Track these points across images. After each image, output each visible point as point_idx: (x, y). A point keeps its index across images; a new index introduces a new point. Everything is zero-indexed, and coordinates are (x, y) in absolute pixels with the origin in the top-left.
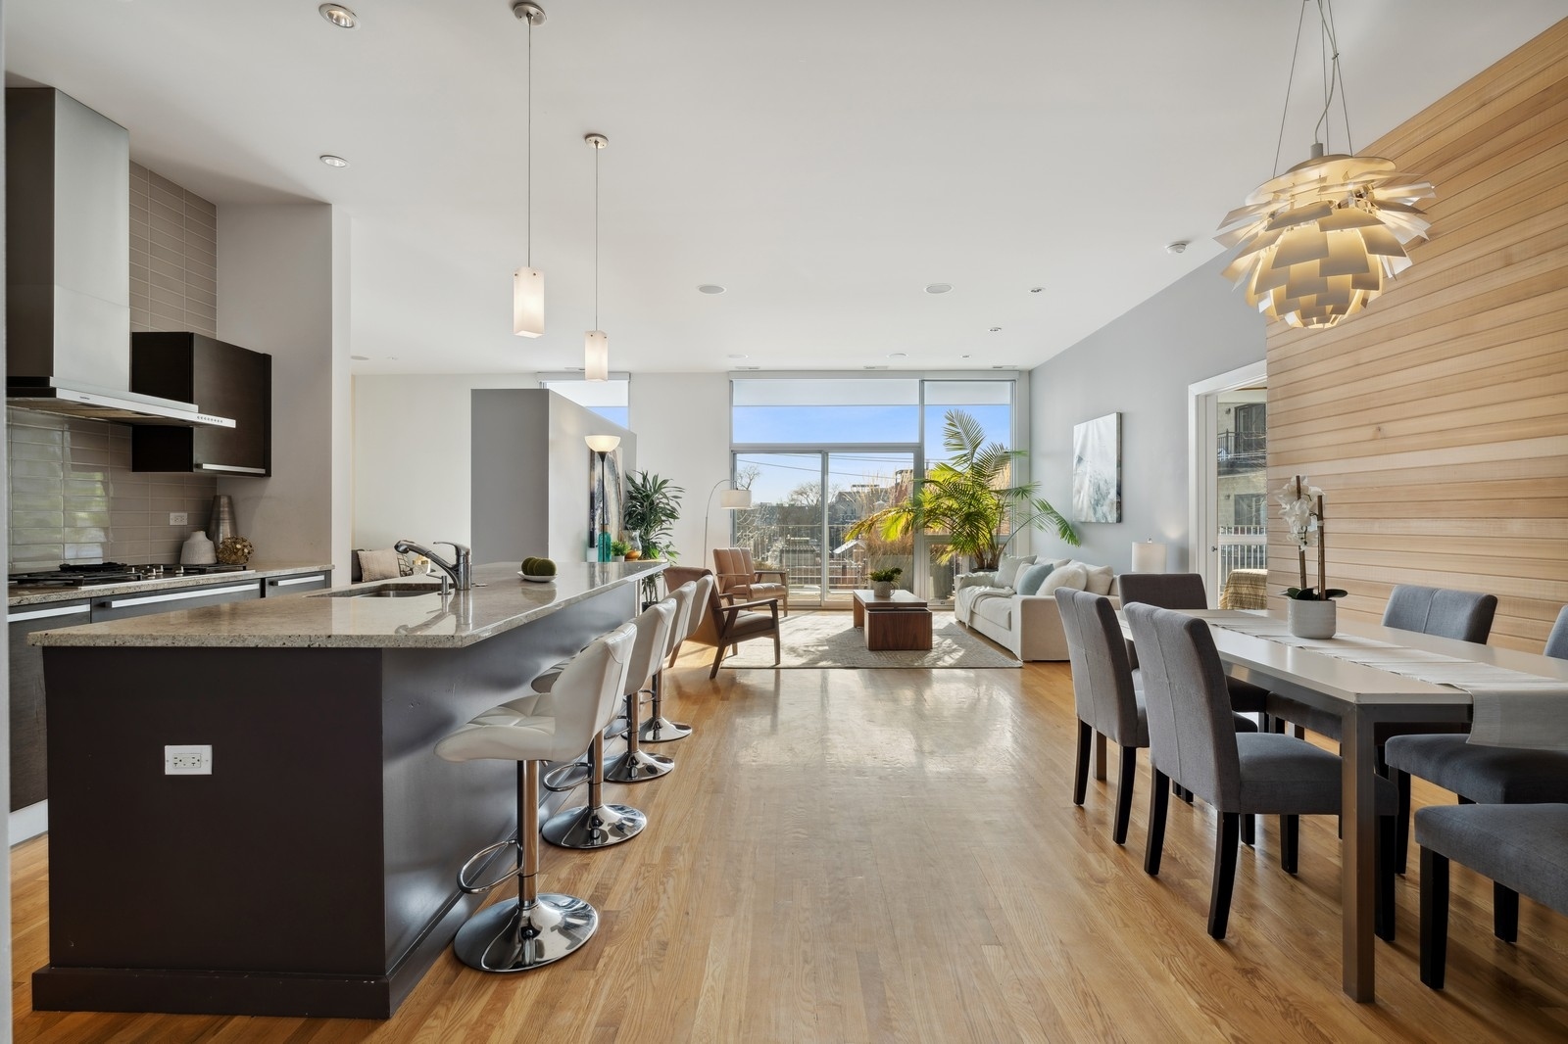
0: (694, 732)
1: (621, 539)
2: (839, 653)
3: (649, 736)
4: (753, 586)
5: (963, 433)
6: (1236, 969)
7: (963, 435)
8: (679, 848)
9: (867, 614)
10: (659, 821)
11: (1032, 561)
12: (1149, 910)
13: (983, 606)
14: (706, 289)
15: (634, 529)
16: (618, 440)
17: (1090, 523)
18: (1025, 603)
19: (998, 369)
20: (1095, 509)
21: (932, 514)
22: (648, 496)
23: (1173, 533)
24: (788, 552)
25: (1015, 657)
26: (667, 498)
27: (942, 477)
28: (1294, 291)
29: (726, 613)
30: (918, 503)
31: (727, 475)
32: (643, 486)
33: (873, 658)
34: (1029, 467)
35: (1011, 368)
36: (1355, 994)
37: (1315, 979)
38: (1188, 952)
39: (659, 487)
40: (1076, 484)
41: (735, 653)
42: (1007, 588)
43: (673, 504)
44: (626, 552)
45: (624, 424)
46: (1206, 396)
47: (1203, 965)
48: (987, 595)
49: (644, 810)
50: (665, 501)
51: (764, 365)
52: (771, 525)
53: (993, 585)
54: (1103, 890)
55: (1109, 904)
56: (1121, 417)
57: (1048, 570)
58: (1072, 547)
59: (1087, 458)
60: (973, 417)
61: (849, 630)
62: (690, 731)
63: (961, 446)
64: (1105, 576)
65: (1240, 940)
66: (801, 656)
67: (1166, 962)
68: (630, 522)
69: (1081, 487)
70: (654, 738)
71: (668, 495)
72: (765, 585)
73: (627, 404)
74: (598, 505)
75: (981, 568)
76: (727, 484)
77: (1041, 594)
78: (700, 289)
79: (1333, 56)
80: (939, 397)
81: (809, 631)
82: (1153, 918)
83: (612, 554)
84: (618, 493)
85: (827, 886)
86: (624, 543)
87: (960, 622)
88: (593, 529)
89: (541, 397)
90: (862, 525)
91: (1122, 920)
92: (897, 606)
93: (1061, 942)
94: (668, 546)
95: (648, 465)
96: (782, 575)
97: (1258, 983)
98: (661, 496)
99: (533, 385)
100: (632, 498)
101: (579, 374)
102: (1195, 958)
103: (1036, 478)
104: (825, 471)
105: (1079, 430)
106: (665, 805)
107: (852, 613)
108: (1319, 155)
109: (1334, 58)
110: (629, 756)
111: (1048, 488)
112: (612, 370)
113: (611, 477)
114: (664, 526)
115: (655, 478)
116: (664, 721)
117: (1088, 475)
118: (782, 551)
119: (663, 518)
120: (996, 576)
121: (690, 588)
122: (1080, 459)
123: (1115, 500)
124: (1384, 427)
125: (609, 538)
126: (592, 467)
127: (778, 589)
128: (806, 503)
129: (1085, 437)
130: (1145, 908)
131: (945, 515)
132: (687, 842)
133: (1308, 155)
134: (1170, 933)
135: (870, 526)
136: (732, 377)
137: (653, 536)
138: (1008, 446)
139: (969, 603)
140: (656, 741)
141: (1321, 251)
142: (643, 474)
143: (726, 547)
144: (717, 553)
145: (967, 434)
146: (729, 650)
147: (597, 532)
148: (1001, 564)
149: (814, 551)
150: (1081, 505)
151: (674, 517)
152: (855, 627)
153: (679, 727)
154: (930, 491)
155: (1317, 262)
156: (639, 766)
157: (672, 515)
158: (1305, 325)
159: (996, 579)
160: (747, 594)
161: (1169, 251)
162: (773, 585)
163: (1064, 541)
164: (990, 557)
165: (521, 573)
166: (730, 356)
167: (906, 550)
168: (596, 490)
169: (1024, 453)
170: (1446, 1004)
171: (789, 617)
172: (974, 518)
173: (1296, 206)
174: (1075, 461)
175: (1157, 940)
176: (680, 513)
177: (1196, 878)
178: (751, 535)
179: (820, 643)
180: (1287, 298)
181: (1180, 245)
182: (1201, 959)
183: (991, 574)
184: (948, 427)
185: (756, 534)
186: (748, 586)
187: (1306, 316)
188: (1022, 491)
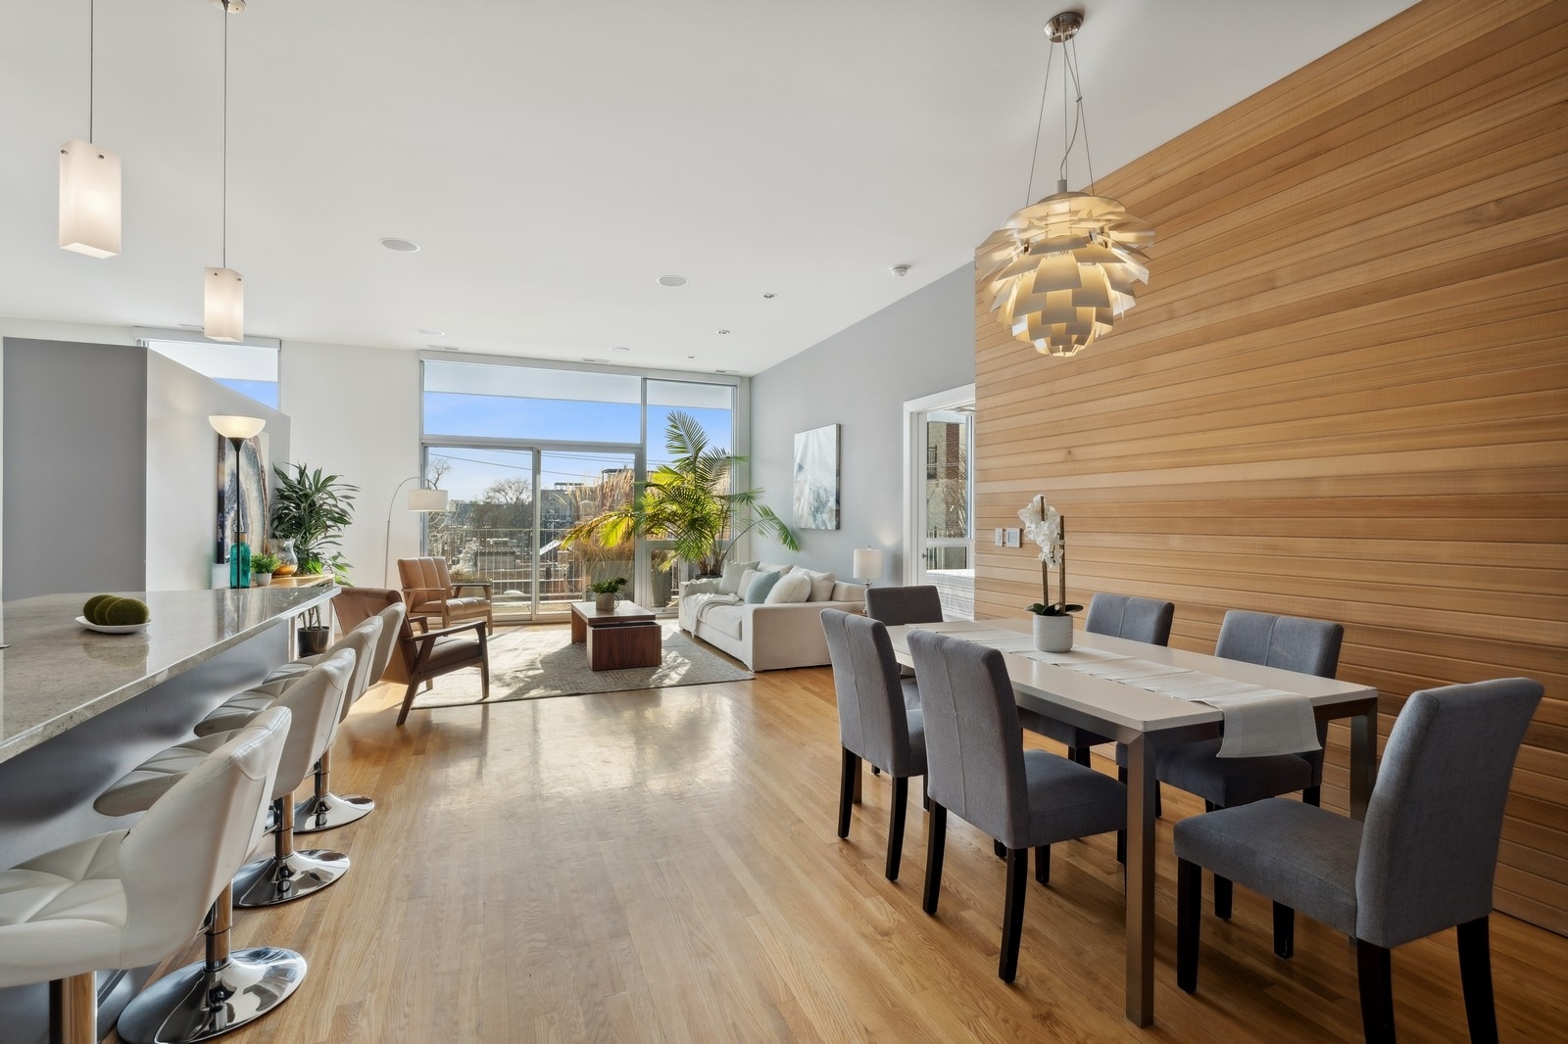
0: (378, 807)
1: (265, 550)
2: (556, 676)
3: (310, 823)
4: (450, 602)
5: (684, 433)
6: (1034, 1017)
7: (686, 438)
8: (360, 1005)
9: (590, 631)
10: (327, 963)
11: (755, 567)
12: (939, 960)
13: (712, 616)
14: (391, 243)
15: (286, 537)
16: (262, 423)
17: (810, 529)
18: (756, 613)
19: (721, 374)
20: (814, 515)
21: (656, 520)
22: (306, 496)
23: (888, 540)
24: (483, 554)
25: (745, 667)
26: (335, 499)
27: (664, 479)
28: (1049, 317)
29: (419, 645)
30: (639, 508)
31: (417, 472)
32: (299, 483)
33: (597, 680)
34: (748, 474)
35: (733, 373)
36: (1140, 1020)
37: (1101, 1009)
38: (988, 1008)
39: (322, 486)
40: (796, 491)
41: (430, 687)
42: (732, 595)
43: (342, 505)
44: (274, 567)
45: (272, 404)
46: (918, 414)
47: (1006, 1021)
48: (714, 604)
49: (302, 949)
50: (331, 501)
51: (464, 345)
52: (464, 525)
53: (717, 592)
54: (891, 945)
55: (901, 962)
56: (840, 428)
57: (774, 578)
58: (792, 552)
59: (808, 466)
60: (696, 420)
61: (567, 648)
62: (370, 806)
63: (683, 450)
64: (827, 582)
65: (1027, 979)
66: (508, 685)
67: (972, 1028)
68: (280, 528)
69: (801, 493)
70: (317, 824)
71: (335, 494)
72: (466, 600)
73: (276, 380)
74: (230, 507)
75: (704, 574)
76: (417, 482)
77: (769, 602)
78: (384, 243)
79: (1077, 98)
80: (661, 397)
81: (518, 652)
82: (946, 971)
83: (252, 571)
84: (262, 489)
85: (582, 1019)
86: (270, 556)
87: (686, 632)
88: (223, 539)
89: (138, 356)
90: (580, 530)
91: (918, 981)
92: (623, 621)
93: (866, 1029)
94: (335, 558)
95: (304, 457)
96: (486, 588)
97: (1058, 1030)
98: (325, 496)
99: (127, 341)
100: (283, 497)
101: (196, 334)
102: (997, 1014)
103: (757, 484)
104: (537, 470)
105: (800, 439)
106: (335, 933)
107: (570, 626)
108: (1064, 192)
109: (1077, 101)
110: (276, 865)
111: (770, 493)
112: (249, 332)
113: (251, 471)
114: (331, 532)
115: (318, 473)
116: (332, 799)
117: (808, 483)
118: (476, 554)
119: (329, 523)
120: (721, 582)
121: (374, 626)
122: (800, 467)
123: (834, 508)
124: (1074, 451)
125: (247, 551)
126: (221, 456)
127: (480, 604)
128: (505, 501)
129: (806, 446)
130: (936, 959)
131: (668, 520)
132: (372, 990)
133: (1055, 190)
134: (966, 986)
135: (590, 531)
136: (422, 358)
137: (314, 545)
138: (729, 452)
139: (695, 613)
140: (320, 828)
141: (1074, 281)
142: (299, 468)
143: (414, 555)
144: (402, 565)
145: (689, 437)
146: (422, 686)
147: (229, 542)
148: (725, 571)
149: (514, 553)
150: (800, 512)
151: (345, 522)
152: (574, 643)
153: (355, 801)
154: (651, 496)
155: (1069, 292)
156: (294, 879)
157: (341, 519)
158: (1052, 352)
159: (721, 586)
160: (443, 611)
161: (893, 273)
162: (474, 599)
163: (786, 547)
164: (712, 563)
165: (82, 619)
166: (421, 332)
167: (625, 555)
168: (227, 487)
169: (744, 459)
170: (1202, 1007)
171: (494, 635)
172: (698, 524)
173: (1050, 236)
174: (796, 468)
175: (956, 999)
176: (353, 516)
177: (970, 908)
178: (439, 535)
179: (531, 666)
180: (1042, 324)
181: (902, 268)
182: (1001, 1015)
183: (715, 581)
184: (670, 428)
185: (446, 536)
186: (444, 602)
187: (1054, 343)
188: (747, 497)
